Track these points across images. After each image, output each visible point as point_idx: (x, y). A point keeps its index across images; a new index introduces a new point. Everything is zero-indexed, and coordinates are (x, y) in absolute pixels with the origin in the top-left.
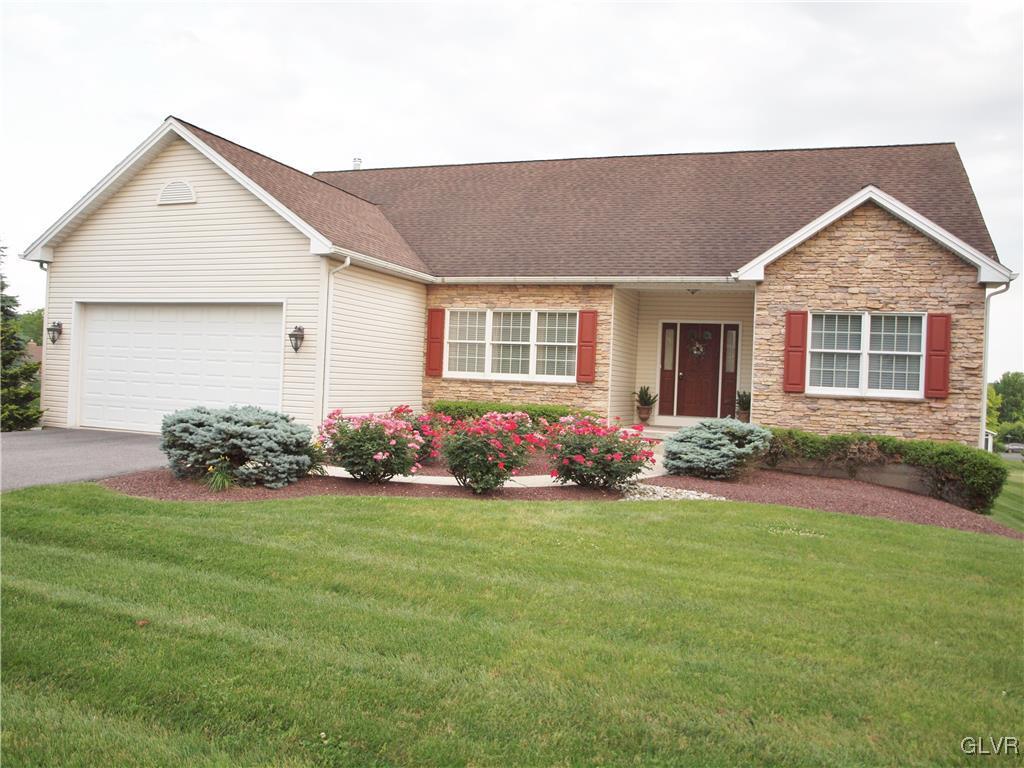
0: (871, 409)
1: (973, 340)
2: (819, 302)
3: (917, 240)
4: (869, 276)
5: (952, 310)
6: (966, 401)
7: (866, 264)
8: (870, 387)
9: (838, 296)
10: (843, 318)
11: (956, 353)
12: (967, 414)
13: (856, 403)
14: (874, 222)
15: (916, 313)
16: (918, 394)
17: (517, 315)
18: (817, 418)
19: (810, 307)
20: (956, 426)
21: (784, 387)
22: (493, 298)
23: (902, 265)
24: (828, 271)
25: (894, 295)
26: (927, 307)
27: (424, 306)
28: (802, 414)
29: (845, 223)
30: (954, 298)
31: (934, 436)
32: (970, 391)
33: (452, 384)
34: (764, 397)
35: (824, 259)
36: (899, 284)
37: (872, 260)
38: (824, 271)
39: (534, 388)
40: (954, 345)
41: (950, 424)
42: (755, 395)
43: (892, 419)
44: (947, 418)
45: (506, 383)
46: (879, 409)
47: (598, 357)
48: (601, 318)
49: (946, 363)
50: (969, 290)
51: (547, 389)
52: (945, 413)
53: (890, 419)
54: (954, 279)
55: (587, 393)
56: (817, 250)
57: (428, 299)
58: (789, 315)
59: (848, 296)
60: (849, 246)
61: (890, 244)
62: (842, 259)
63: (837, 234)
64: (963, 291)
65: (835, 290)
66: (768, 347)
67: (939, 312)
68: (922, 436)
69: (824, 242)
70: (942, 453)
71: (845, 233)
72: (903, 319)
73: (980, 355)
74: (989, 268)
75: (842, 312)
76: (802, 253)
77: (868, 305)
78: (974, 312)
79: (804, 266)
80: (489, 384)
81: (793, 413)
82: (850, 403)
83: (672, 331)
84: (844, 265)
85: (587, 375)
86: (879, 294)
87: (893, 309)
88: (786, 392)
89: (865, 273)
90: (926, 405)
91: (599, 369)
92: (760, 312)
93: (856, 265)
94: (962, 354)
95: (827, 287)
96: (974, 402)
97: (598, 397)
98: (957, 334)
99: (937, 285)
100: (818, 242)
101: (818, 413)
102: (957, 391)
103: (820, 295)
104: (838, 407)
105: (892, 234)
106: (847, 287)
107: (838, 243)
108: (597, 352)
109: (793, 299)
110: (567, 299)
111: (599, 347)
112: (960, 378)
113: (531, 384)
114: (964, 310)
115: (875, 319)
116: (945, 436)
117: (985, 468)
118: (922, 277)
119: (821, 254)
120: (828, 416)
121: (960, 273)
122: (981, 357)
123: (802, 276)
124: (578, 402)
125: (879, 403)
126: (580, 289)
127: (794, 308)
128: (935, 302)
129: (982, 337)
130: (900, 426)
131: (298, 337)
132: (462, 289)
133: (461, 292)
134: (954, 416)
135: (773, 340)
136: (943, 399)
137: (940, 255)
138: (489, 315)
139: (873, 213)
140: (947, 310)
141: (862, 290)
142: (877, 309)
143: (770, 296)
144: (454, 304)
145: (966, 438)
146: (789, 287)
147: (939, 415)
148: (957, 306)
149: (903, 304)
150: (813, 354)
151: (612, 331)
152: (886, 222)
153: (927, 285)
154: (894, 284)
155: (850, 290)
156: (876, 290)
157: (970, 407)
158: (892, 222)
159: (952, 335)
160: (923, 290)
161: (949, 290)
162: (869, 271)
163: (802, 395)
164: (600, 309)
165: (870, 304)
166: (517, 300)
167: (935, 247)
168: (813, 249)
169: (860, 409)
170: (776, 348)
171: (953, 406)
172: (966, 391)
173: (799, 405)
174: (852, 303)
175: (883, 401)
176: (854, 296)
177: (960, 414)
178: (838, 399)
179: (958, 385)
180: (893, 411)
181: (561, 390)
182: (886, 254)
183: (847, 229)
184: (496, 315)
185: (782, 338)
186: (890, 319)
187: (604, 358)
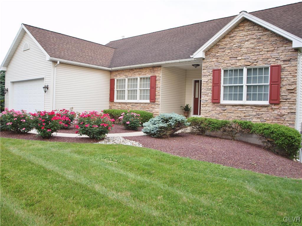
0: (247, 110)
1: (292, 76)
2: (225, 64)
3: (265, 33)
4: (245, 51)
5: (282, 63)
6: (288, 105)
7: (244, 47)
8: (247, 100)
9: (233, 61)
10: (236, 71)
11: (284, 83)
12: (289, 111)
13: (240, 107)
14: (247, 28)
15: (266, 66)
16: (267, 103)
17: (134, 79)
18: (225, 114)
19: (222, 67)
20: (284, 117)
21: (212, 101)
22: (127, 74)
23: (260, 45)
24: (229, 51)
25: (256, 58)
26: (271, 62)
27: (110, 78)
28: (219, 112)
29: (235, 30)
30: (283, 57)
31: (274, 121)
32: (290, 100)
33: (117, 104)
34: (205, 106)
35: (228, 46)
36: (258, 54)
37: (247, 44)
38: (227, 51)
39: (138, 105)
40: (283, 79)
41: (282, 115)
42: (202, 105)
43: (255, 114)
44: (279, 113)
45: (131, 103)
46: (250, 109)
47: (156, 93)
48: (157, 78)
49: (279, 88)
50: (290, 53)
51: (142, 105)
52: (279, 111)
53: (254, 114)
54: (283, 48)
55: (153, 106)
56: (224, 43)
57: (111, 76)
58: (214, 71)
59: (237, 61)
60: (237, 39)
61: (254, 36)
62: (235, 46)
63: (232, 35)
64: (287, 54)
65: (232, 59)
66: (206, 85)
67: (276, 64)
68: (269, 121)
69: (227, 39)
70: (266, 129)
71: (235, 34)
72: (261, 69)
73: (295, 83)
74: (297, 41)
75: (235, 68)
76: (219, 45)
77: (245, 64)
78: (292, 63)
79: (220, 50)
80: (126, 103)
81: (216, 112)
82: (238, 107)
83: (198, 83)
84: (235, 48)
85: (153, 99)
86: (250, 59)
87: (256, 65)
88: (213, 103)
89: (244, 50)
90: (270, 107)
91: (157, 97)
92: (204, 71)
93: (240, 47)
94: (286, 83)
95: (229, 58)
96: (293, 105)
97: (156, 107)
98: (284, 74)
99: (275, 52)
100: (225, 40)
101: (226, 111)
102: (284, 100)
103: (226, 62)
104: (233, 109)
105: (255, 32)
106: (237, 57)
107: (233, 39)
108: (156, 91)
109: (216, 64)
110: (148, 72)
111: (157, 89)
112: (285, 94)
113: (137, 103)
114: (287, 63)
115: (249, 70)
116: (279, 121)
117: (284, 136)
118: (268, 49)
119: (226, 45)
120: (229, 113)
121: (285, 45)
122: (296, 84)
123: (219, 54)
124: (151, 109)
125: (250, 107)
126: (151, 68)
127: (216, 68)
128: (274, 60)
129: (296, 74)
130: (259, 117)
131: (46, 88)
132: (119, 71)
133: (119, 73)
134: (283, 112)
135: (209, 82)
136: (278, 104)
137: (276, 38)
138: (127, 80)
139: (247, 24)
140: (279, 63)
141: (243, 58)
142: (249, 65)
143: (207, 64)
144: (117, 77)
145: (288, 122)
146: (214, 60)
147: (276, 112)
148: (284, 61)
149: (260, 62)
150: (224, 87)
151: (161, 83)
152: (252, 27)
153: (270, 53)
154: (256, 54)
155: (238, 58)
156: (248, 57)
157: (290, 107)
158: (255, 27)
159: (281, 75)
160: (269, 55)
161: (280, 54)
162: (246, 49)
163: (219, 104)
164: (157, 75)
165: (246, 64)
166: (133, 74)
167: (274, 35)
168: (223, 43)
169: (242, 110)
170: (210, 85)
171: (282, 107)
172: (288, 100)
173: (218, 109)
174: (238, 64)
175: (252, 106)
176: (240, 61)
177: (285, 111)
178: (233, 106)
179: (285, 97)
180: (256, 110)
181: (146, 105)
182: (253, 41)
183: (237, 32)
184: (129, 79)
185: (211, 81)
186: (255, 69)
187: (158, 93)
